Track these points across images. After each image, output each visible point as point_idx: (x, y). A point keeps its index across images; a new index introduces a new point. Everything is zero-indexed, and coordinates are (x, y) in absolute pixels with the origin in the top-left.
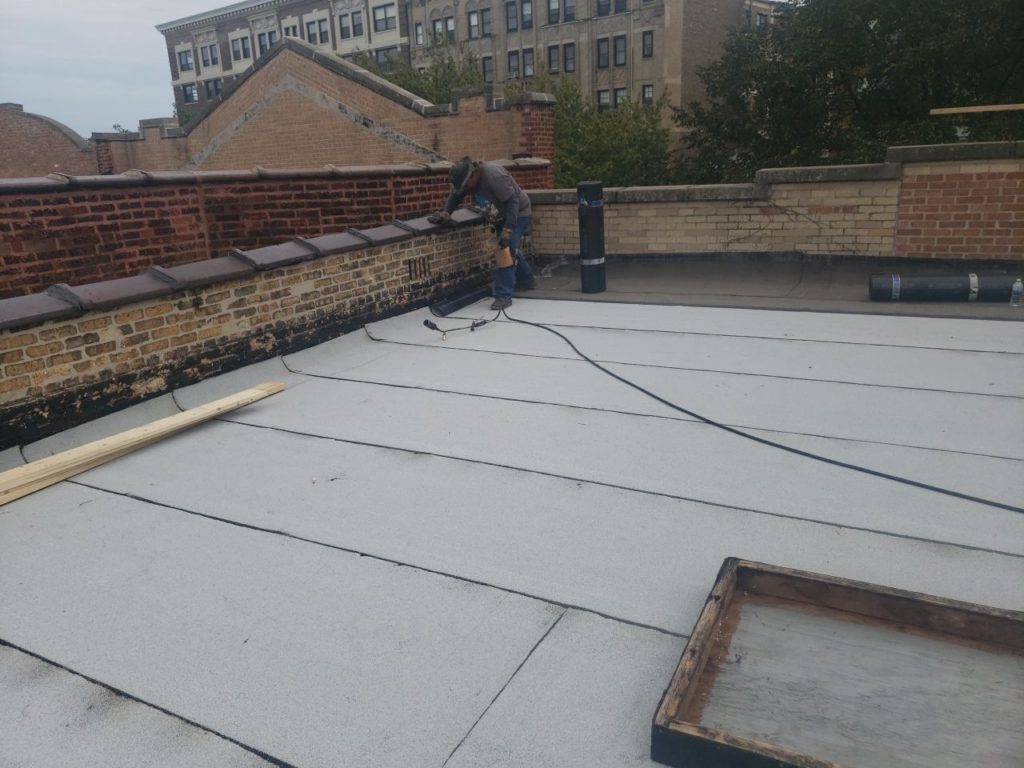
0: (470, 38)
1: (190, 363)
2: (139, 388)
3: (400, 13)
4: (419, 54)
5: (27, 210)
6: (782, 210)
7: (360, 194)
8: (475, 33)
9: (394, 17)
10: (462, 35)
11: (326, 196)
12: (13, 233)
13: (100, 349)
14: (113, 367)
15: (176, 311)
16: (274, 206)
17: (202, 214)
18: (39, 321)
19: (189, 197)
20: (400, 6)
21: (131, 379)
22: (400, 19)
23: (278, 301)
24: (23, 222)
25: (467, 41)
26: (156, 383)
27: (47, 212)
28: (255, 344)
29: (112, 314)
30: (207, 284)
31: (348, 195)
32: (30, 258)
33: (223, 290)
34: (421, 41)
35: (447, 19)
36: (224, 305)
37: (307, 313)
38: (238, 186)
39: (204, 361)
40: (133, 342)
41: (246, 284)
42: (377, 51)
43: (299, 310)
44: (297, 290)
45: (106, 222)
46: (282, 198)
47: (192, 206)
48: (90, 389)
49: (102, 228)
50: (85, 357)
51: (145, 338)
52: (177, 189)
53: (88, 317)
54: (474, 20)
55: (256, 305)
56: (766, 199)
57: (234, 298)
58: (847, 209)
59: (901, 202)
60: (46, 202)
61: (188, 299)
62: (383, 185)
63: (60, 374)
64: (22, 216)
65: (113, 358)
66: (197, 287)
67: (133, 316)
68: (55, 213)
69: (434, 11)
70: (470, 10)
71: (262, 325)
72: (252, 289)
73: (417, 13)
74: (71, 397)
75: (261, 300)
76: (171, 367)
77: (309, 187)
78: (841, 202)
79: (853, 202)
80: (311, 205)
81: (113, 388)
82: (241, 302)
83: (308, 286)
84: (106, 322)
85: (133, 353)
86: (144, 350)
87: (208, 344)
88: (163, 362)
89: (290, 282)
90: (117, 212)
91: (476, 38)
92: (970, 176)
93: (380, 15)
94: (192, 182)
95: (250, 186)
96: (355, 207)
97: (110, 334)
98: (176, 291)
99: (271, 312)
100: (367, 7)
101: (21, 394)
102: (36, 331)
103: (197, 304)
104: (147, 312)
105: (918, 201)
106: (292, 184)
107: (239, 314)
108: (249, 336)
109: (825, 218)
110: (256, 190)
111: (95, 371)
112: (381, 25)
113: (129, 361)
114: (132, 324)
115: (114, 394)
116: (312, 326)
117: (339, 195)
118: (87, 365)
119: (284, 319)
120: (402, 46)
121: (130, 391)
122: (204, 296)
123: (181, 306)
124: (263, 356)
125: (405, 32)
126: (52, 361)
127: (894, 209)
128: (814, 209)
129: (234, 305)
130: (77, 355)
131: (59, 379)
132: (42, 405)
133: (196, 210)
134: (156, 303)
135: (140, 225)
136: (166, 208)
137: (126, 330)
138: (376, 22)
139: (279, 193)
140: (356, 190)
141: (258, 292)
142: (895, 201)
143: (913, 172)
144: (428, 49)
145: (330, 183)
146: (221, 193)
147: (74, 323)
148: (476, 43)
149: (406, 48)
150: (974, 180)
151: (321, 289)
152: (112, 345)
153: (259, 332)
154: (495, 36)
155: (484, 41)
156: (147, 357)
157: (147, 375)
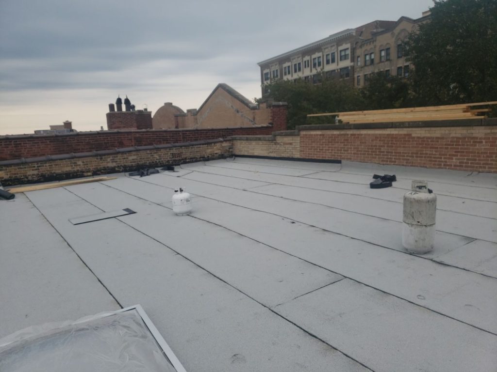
0: (381, 62)
1: (98, 171)
2: (85, 174)
3: (351, 52)
4: (358, 69)
5: (88, 139)
6: (278, 144)
7: (172, 136)
8: (383, 59)
9: (348, 54)
10: (377, 60)
11: (163, 136)
12: (84, 143)
13: (77, 165)
14: (79, 169)
15: (96, 160)
16: (150, 139)
17: (133, 140)
18: (65, 159)
19: (129, 136)
20: (351, 49)
21: (84, 172)
22: (351, 55)
23: (125, 160)
24: (87, 141)
25: (379, 63)
26: (89, 174)
27: (91, 139)
28: (117, 169)
29: (80, 159)
30: (104, 155)
31: (170, 136)
32: (87, 149)
33: (109, 156)
34: (359, 64)
35: (371, 54)
36: (109, 160)
37: (133, 163)
38: (142, 134)
39: (102, 171)
40: (84, 165)
41: (115, 156)
42: (341, 69)
43: (131, 162)
44: (131, 158)
45: (106, 142)
46: (152, 137)
47: (130, 138)
48: (75, 173)
49: (105, 143)
50: (74, 167)
51: (88, 164)
52: (126, 134)
53: (75, 159)
54: (383, 53)
55: (118, 160)
56: (275, 140)
57: (111, 158)
58: (291, 144)
59: (301, 142)
60: (92, 137)
61: (99, 157)
62: (179, 134)
63: (68, 169)
64: (86, 140)
65: (80, 167)
66: (101, 155)
67: (85, 160)
68: (93, 139)
69: (366, 50)
70: (381, 49)
71: (119, 165)
72: (117, 157)
73: (359, 52)
74: (70, 174)
75: (120, 159)
76: (93, 171)
77: (159, 134)
78: (289, 142)
79: (291, 142)
80: (160, 139)
81: (79, 173)
82: (113, 159)
83: (135, 157)
84: (79, 160)
85: (84, 167)
86: (87, 167)
87: (104, 167)
88: (91, 170)
89: (129, 156)
90: (109, 139)
91: (383, 62)
92: (312, 135)
93: (343, 53)
94: (131, 132)
95: (145, 134)
96: (171, 139)
97: (80, 163)
98: (96, 155)
99: (122, 162)
100: (337, 51)
101: (60, 172)
102: (64, 161)
103: (101, 159)
104: (88, 159)
105: (304, 142)
106: (155, 133)
107: (113, 162)
108: (115, 167)
109: (287, 146)
110: (146, 134)
111: (76, 169)
112: (343, 58)
113: (84, 169)
114: (85, 161)
115: (79, 175)
116: (134, 167)
117: (167, 136)
118: (74, 168)
119: (126, 164)
120: (351, 66)
121: (83, 174)
122: (103, 157)
123: (97, 159)
124: (119, 172)
125: (353, 60)
126: (67, 166)
127: (299, 144)
128: (285, 144)
129: (111, 160)
130: (72, 166)
131: (67, 170)
132: (64, 174)
133: (131, 139)
134: (91, 158)
135: (115, 142)
136: (123, 139)
137: (83, 162)
138: (341, 57)
139: (151, 135)
140: (171, 135)
141: (119, 158)
142: (299, 142)
143: (303, 133)
144: (362, 67)
145: (164, 133)
146: (138, 135)
147: (72, 160)
148: (383, 64)
149: (353, 67)
150: (313, 136)
151: (138, 158)
152: (80, 165)
153: (118, 166)
154: (391, 60)
155: (386, 63)
156: (87, 168)
157: (87, 172)
